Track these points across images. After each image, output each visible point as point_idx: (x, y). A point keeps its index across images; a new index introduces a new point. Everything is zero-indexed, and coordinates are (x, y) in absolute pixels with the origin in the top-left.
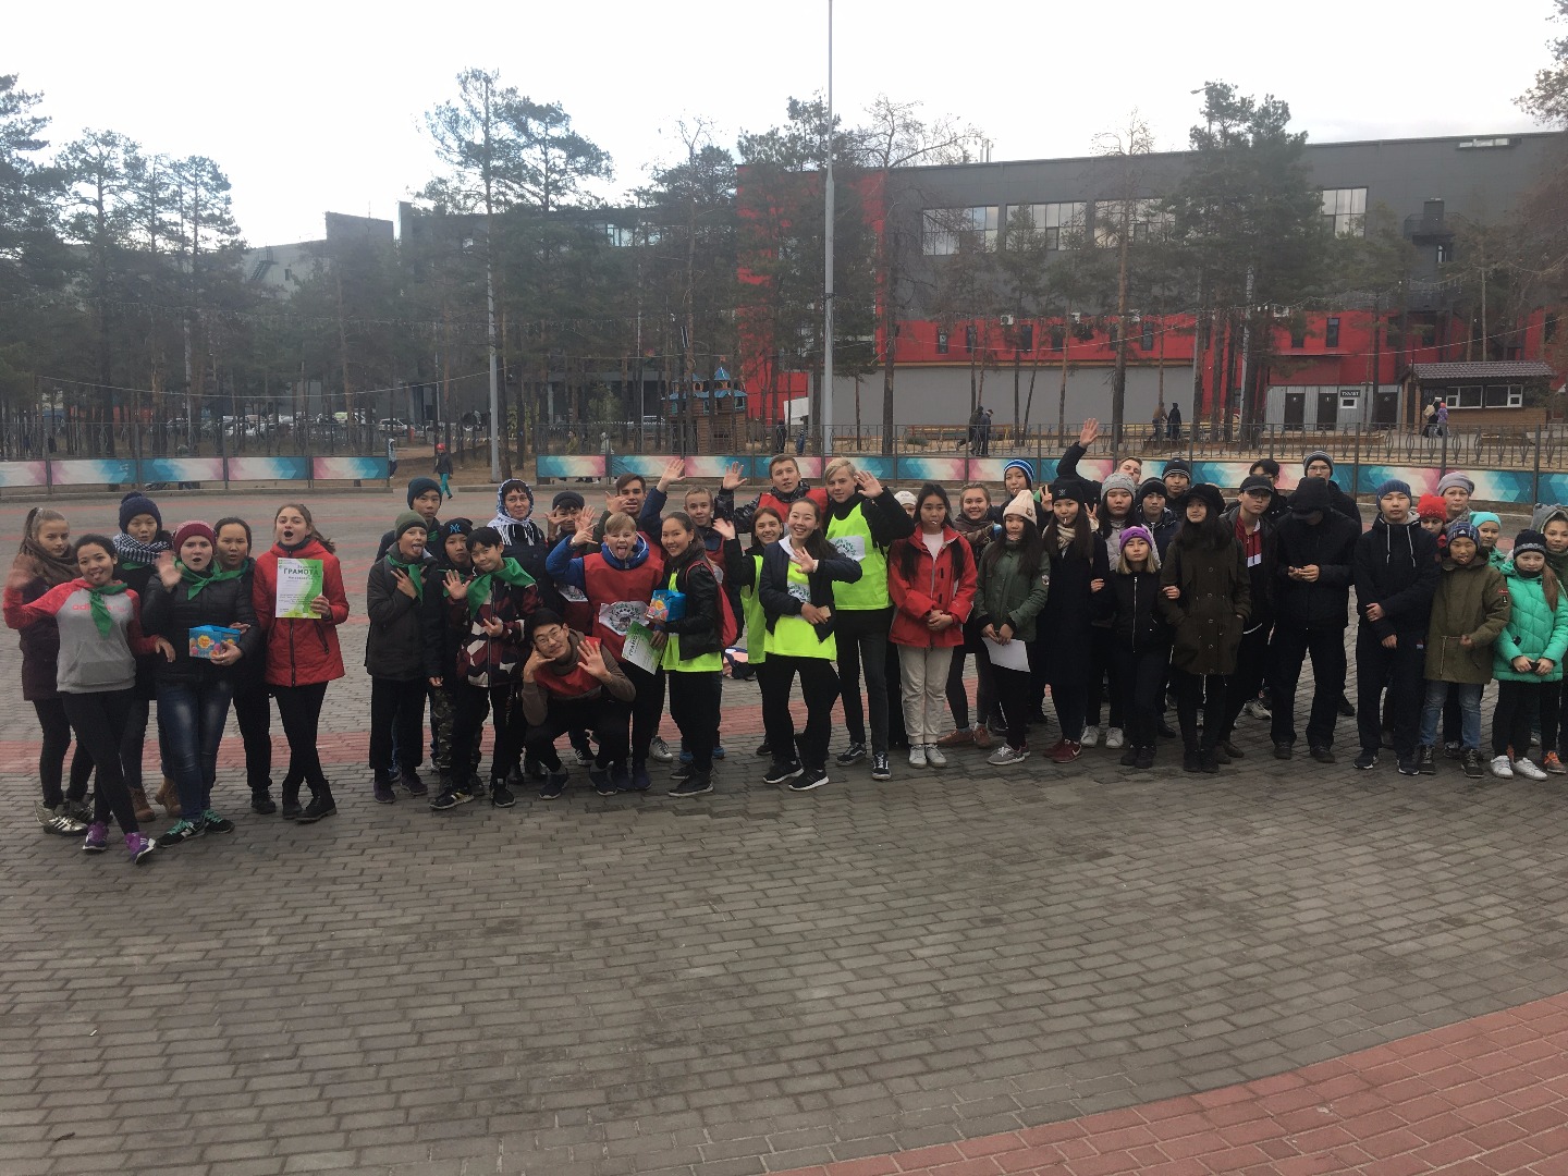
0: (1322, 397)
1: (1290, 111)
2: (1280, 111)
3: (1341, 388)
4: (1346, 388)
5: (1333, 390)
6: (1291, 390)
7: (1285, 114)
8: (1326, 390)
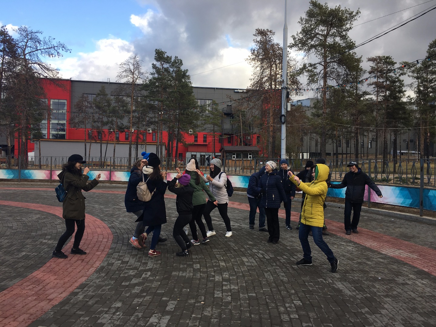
0: (201, 156)
1: (183, 63)
2: (179, 62)
3: (206, 153)
4: (207, 153)
5: (204, 154)
6: (193, 153)
7: (181, 63)
8: (203, 154)
